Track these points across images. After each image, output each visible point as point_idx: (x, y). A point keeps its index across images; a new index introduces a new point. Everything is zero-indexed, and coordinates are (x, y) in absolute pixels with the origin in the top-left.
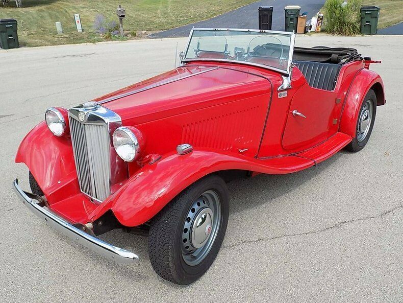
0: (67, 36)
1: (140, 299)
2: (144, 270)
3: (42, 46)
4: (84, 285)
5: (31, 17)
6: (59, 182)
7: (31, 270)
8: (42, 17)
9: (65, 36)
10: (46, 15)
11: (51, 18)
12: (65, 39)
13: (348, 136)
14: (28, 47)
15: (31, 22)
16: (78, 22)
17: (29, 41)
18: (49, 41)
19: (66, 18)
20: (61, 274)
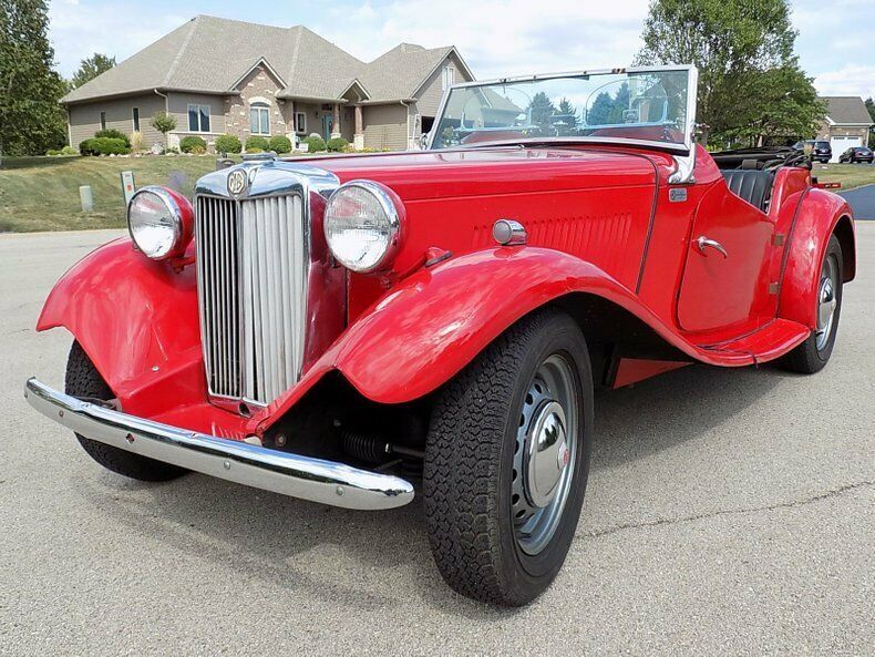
0: (103, 214)
1: (390, 647)
2: (382, 586)
3: (48, 230)
4: (223, 624)
5: (22, 184)
6: (155, 369)
7: (66, 597)
8: (47, 184)
9: (99, 214)
10: (55, 181)
11: (68, 187)
12: (98, 220)
13: (802, 326)
14: (15, 232)
15: (22, 192)
16: (129, 187)
17: (17, 221)
18: (64, 223)
19: (100, 186)
20: (154, 603)
